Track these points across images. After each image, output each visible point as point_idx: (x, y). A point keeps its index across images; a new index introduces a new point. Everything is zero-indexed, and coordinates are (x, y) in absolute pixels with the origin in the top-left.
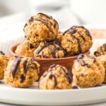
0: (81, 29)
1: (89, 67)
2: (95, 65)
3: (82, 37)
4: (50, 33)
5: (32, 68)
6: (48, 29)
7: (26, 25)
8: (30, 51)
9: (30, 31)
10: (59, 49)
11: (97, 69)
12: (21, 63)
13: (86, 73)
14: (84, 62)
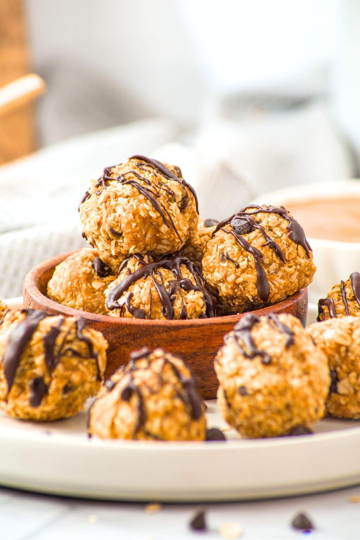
0: (273, 218)
1: (268, 364)
2: (289, 359)
3: (273, 246)
4: (164, 228)
5: (76, 354)
6: (154, 215)
7: (88, 195)
8: (96, 285)
9: (95, 216)
10: (188, 287)
11: (297, 371)
12: (38, 336)
13: (257, 384)
14: (252, 342)
